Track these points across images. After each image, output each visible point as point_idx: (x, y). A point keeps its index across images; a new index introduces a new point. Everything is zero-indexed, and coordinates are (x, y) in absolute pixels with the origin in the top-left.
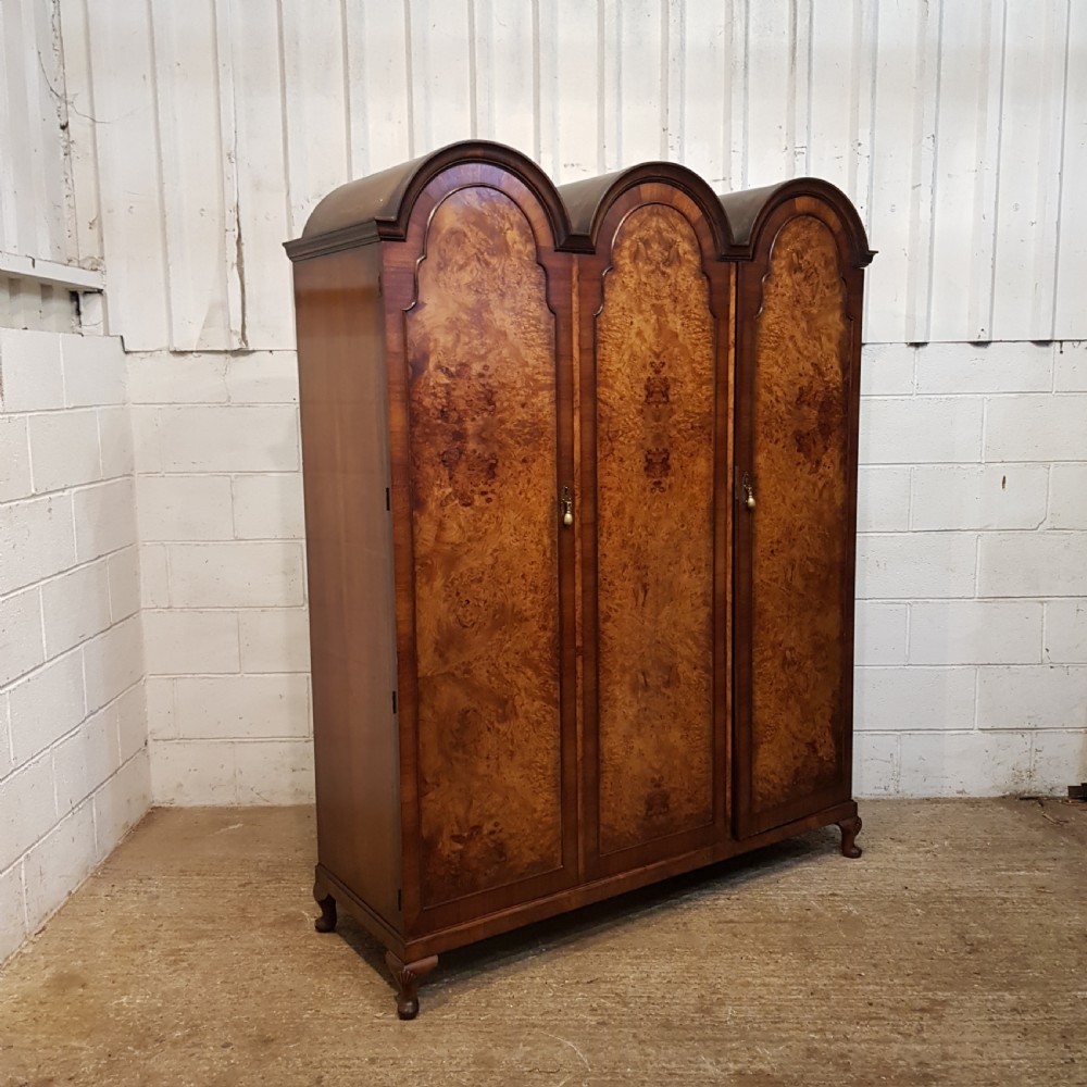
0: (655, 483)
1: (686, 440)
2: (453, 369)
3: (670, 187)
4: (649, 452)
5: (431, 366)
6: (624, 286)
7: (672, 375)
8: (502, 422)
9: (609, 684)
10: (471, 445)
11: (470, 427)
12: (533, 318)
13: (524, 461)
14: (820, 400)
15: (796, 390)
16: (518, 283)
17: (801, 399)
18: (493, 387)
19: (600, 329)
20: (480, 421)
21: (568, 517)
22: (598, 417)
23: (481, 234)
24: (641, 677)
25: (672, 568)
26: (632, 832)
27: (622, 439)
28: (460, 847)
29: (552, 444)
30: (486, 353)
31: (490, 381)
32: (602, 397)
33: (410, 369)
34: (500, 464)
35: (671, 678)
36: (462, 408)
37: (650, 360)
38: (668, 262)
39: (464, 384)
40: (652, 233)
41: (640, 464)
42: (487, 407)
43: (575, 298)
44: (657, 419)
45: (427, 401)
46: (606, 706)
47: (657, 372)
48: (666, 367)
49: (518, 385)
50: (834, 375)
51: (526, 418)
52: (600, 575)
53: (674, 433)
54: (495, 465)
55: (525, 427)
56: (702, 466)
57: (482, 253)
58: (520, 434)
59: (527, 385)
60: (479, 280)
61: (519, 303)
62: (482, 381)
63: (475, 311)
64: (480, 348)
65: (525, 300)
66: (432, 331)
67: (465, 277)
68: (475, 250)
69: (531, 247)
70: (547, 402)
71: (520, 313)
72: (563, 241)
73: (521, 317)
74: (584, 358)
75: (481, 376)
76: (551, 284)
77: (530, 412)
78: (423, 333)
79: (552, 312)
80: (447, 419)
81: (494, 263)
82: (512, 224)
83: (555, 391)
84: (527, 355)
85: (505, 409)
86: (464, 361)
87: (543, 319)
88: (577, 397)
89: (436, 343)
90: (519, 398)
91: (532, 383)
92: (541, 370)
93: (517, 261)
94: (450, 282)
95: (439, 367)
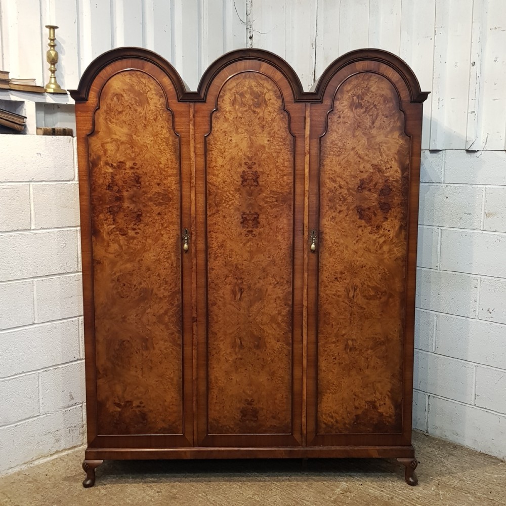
0: (248, 231)
1: (272, 208)
2: (115, 165)
3: (258, 62)
4: (244, 213)
5: (102, 163)
6: (226, 120)
7: (261, 170)
8: (145, 193)
9: (215, 341)
10: (126, 204)
11: (125, 194)
12: (165, 138)
13: (159, 214)
14: (380, 188)
15: (358, 181)
16: (155, 120)
17: (362, 186)
18: (140, 174)
19: (209, 144)
20: (131, 192)
21: (186, 246)
22: (208, 192)
23: (132, 95)
24: (238, 341)
25: (261, 281)
26: (231, 426)
27: (225, 205)
28: (119, 409)
29: (177, 206)
30: (135, 157)
31: (138, 171)
32: (211, 181)
33: (91, 164)
34: (143, 215)
35: (259, 343)
36: (121, 184)
37: (244, 161)
38: (258, 105)
39: (122, 172)
40: (245, 88)
41: (237, 218)
42: (136, 184)
43: (191, 127)
44: (250, 194)
45: (101, 181)
46: (214, 352)
47: (250, 168)
48: (257, 165)
49: (156, 173)
50: (394, 171)
51: (160, 192)
52: (209, 280)
53: (262, 203)
54: (141, 215)
55: (159, 196)
56: (284, 222)
57: (132, 105)
58: (157, 199)
59: (161, 173)
60: (131, 118)
61: (155, 131)
62: (132, 171)
63: (128, 135)
64: (131, 154)
65: (159, 129)
66: (103, 145)
67: (123, 117)
68: (128, 104)
69: (163, 100)
70: (174, 182)
71: (156, 135)
72: (181, 96)
73: (157, 138)
74: (198, 159)
75: (132, 168)
76: (176, 119)
77: (163, 188)
78: (98, 146)
79: (176, 134)
80: (112, 190)
81: (139, 109)
82: (151, 89)
83: (178, 177)
84: (160, 158)
85: (147, 186)
86: (122, 160)
87: (171, 138)
88: (193, 181)
89: (105, 151)
90: (156, 180)
91: (164, 173)
92: (170, 166)
93: (153, 108)
94: (114, 120)
95: (107, 163)
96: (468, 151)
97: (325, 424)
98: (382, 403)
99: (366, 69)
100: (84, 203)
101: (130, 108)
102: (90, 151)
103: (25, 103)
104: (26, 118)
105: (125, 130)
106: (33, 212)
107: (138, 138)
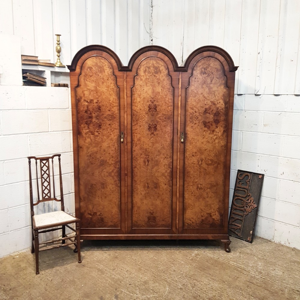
0: (152, 133)
1: (163, 122)
2: (89, 101)
3: (157, 52)
4: (150, 124)
5: (82, 100)
6: (141, 80)
7: (158, 104)
8: (103, 114)
9: (136, 184)
10: (94, 120)
11: (93, 115)
12: (112, 88)
13: (110, 125)
14: (214, 112)
15: (204, 109)
16: (108, 80)
17: (206, 112)
18: (100, 106)
19: (133, 91)
20: (96, 114)
21: (122, 140)
22: (132, 114)
23: (97, 68)
24: (147, 185)
25: (157, 156)
26: (143, 224)
27: (140, 120)
28: (91, 216)
29: (118, 121)
30: (98, 97)
31: (99, 104)
32: (134, 109)
33: (77, 101)
34: (102, 125)
35: (157, 186)
36: (91, 110)
37: (150, 100)
38: (157, 73)
39: (92, 105)
40: (151, 65)
41: (146, 126)
42: (98, 110)
43: (125, 83)
44: (153, 115)
45: (82, 109)
46: (135, 190)
47: (153, 103)
48: (156, 102)
49: (108, 105)
50: (221, 105)
51: (110, 114)
52: (133, 156)
53: (158, 120)
54: (101, 125)
55: (109, 116)
56: (169, 129)
57: (97, 72)
58: (108, 118)
59: (110, 105)
60: (96, 79)
61: (108, 85)
62: (97, 104)
63: (95, 87)
64: (96, 96)
65: (109, 84)
66: (83, 92)
67: (92, 78)
68: (95, 72)
69: (111, 70)
70: (116, 110)
71: (108, 87)
72: (120, 69)
73: (108, 88)
74: (128, 99)
75: (97, 103)
76: (118, 79)
77: (111, 112)
78: (80, 92)
79: (118, 87)
80: (87, 113)
81: (100, 75)
82: (106, 65)
83: (119, 107)
84: (110, 98)
85: (104, 111)
86: (92, 99)
87: (115, 89)
88: (126, 109)
89: (84, 95)
90: (108, 108)
91: (112, 105)
92: (114, 102)
93: (107, 74)
94: (88, 80)
95: (85, 100)
96: (256, 95)
97: (187, 223)
98: (214, 214)
99: (208, 55)
100: (74, 119)
101: (96, 74)
102: (77, 95)
103: (46, 71)
104: (46, 78)
105: (93, 84)
106: (49, 124)
107: (99, 88)
